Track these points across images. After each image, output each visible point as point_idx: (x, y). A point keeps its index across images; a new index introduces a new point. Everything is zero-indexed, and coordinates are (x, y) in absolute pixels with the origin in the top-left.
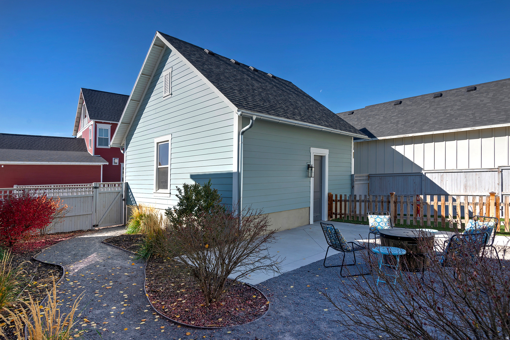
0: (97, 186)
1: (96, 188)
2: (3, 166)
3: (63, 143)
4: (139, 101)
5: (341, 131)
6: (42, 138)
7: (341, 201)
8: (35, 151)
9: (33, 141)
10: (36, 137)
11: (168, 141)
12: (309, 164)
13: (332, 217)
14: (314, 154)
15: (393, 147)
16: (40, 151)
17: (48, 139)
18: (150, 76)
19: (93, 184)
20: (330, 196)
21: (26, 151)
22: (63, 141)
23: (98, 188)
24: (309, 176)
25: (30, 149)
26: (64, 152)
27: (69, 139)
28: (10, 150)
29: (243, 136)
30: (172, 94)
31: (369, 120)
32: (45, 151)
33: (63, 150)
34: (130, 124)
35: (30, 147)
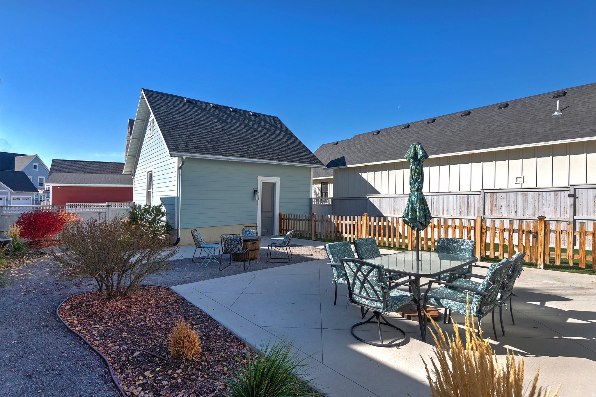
0: (109, 205)
1: (108, 206)
2: (59, 188)
3: (112, 167)
4: (140, 139)
5: (288, 163)
6: (96, 163)
7: (286, 219)
8: (89, 174)
9: (88, 166)
10: (91, 163)
11: (151, 171)
12: (257, 189)
13: (281, 233)
14: (262, 182)
15: (360, 174)
16: (92, 175)
17: (100, 163)
18: (144, 120)
19: (107, 203)
20: (280, 215)
21: (81, 174)
22: (113, 165)
23: (110, 206)
24: (255, 199)
25: (85, 173)
26: (112, 175)
27: (118, 164)
28: (68, 174)
29: (181, 170)
30: (153, 136)
31: (350, 149)
32: (97, 174)
33: (112, 173)
34: (136, 156)
35: (85, 171)
